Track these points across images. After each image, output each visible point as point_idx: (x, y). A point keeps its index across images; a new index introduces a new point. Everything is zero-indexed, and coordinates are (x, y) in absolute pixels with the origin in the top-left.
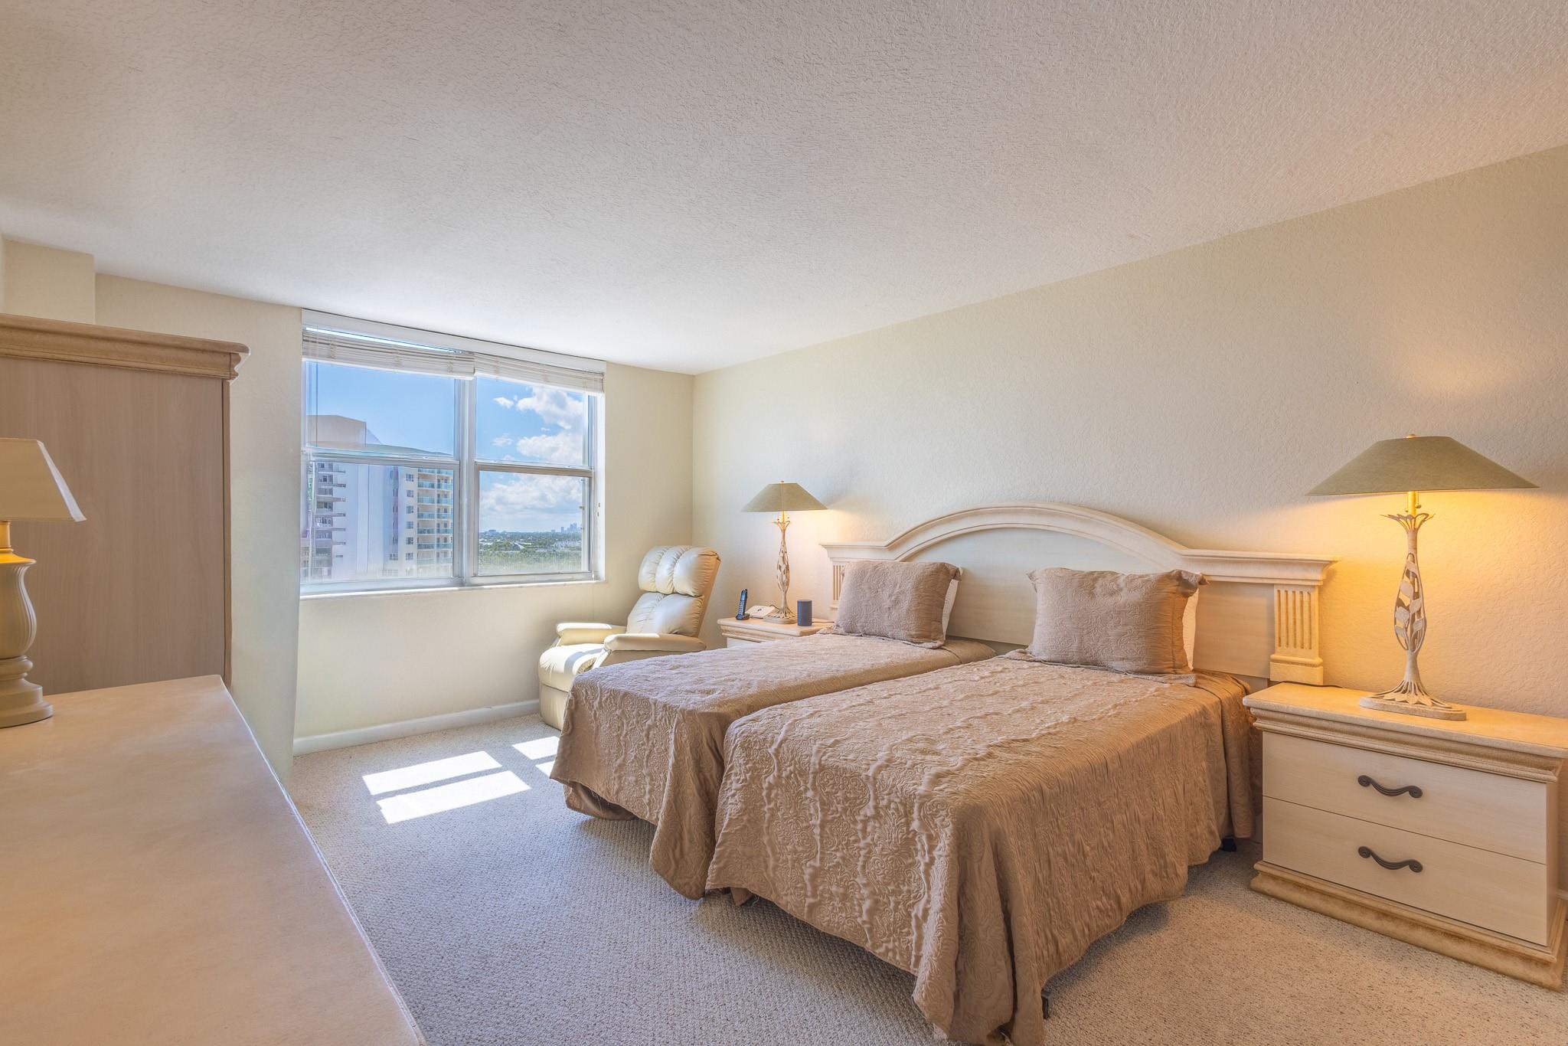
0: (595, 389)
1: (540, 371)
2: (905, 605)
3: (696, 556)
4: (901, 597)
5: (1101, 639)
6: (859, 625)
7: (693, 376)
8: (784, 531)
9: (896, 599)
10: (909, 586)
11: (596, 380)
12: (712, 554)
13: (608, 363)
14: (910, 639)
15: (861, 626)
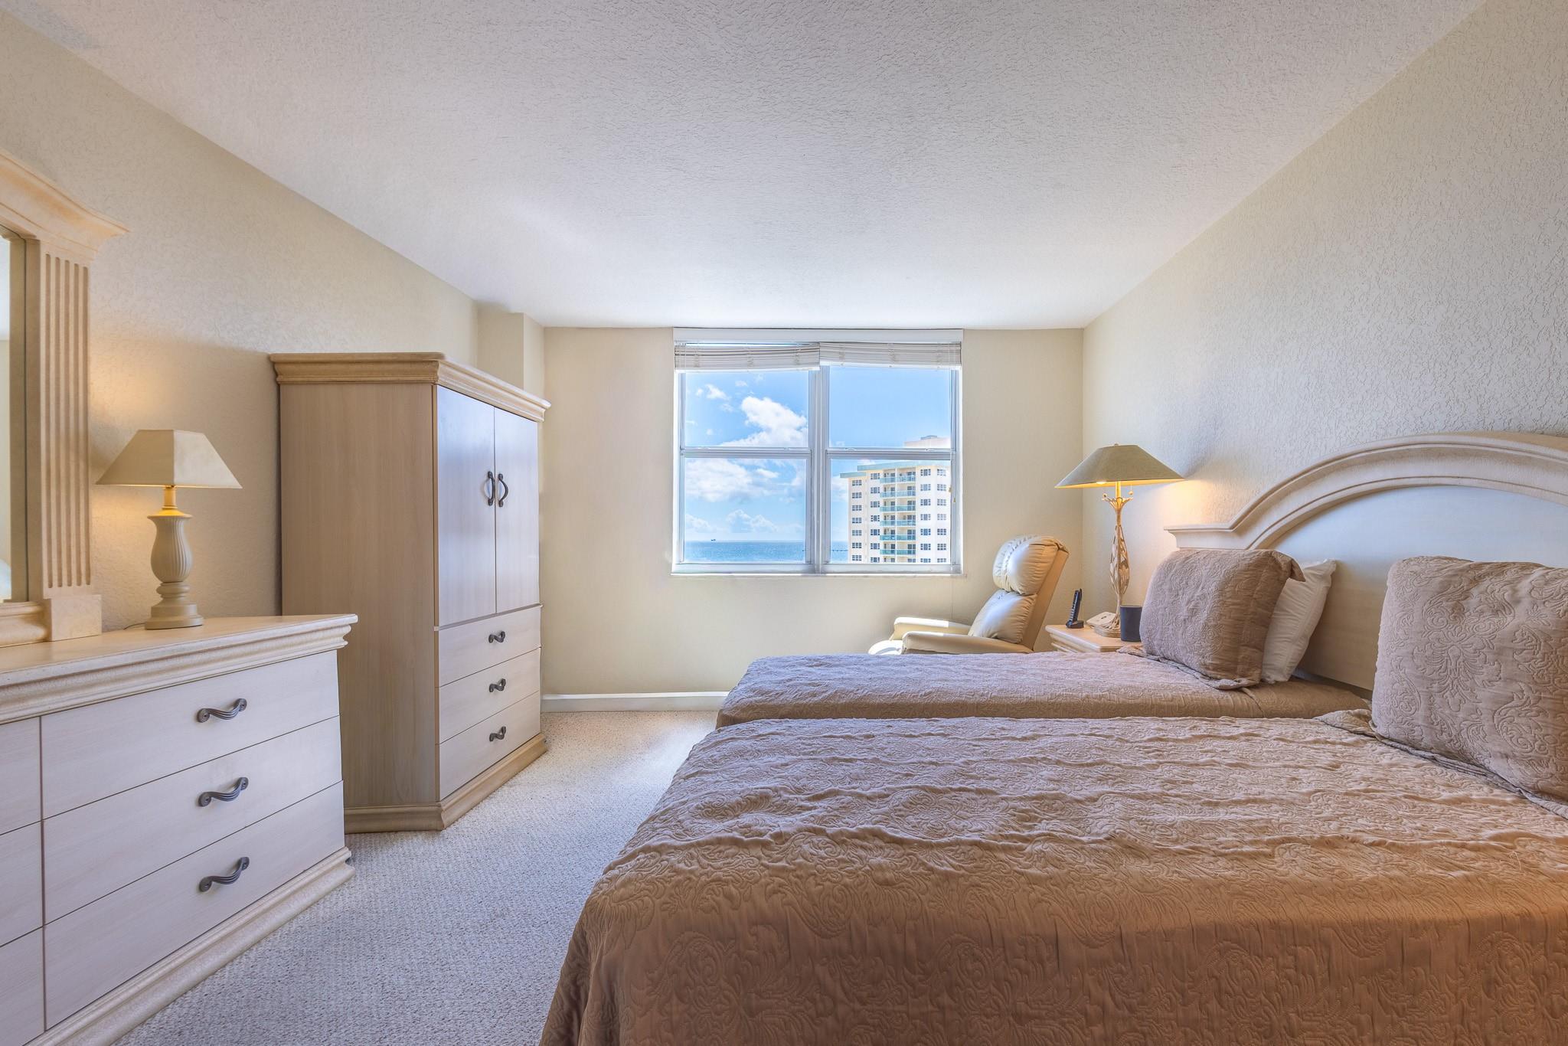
0: (952, 362)
1: (887, 351)
2: (1203, 616)
3: (1027, 545)
4: (1201, 604)
5: (1464, 707)
6: (1155, 643)
7: (1082, 330)
8: (1119, 511)
9: (1196, 605)
10: (1212, 587)
11: (951, 352)
12: (1049, 543)
13: (965, 331)
14: (1203, 670)
15: (1158, 645)
